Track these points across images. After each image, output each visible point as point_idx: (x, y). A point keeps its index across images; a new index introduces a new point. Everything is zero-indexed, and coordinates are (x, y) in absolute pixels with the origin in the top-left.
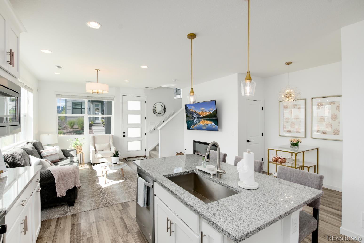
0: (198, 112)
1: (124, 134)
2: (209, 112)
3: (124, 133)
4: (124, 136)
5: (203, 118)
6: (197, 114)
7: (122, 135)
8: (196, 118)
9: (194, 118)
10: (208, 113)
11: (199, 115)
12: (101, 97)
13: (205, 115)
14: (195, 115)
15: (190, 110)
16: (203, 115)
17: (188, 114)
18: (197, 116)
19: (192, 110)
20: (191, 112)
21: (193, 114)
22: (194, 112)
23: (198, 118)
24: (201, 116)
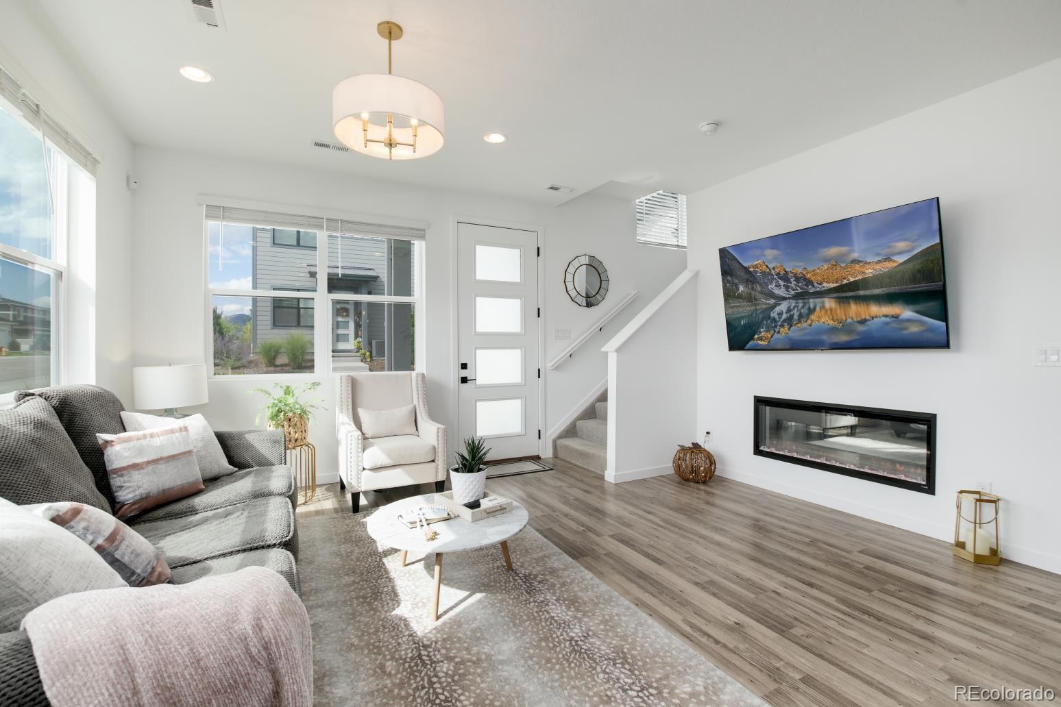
0: (800, 270)
1: (464, 373)
2: (880, 262)
3: (464, 366)
4: (464, 380)
5: (835, 295)
6: (797, 279)
7: (454, 374)
8: (784, 299)
9: (772, 302)
10: (878, 267)
11: (809, 282)
12: (380, 225)
13: (852, 279)
14: (778, 286)
15: (752, 269)
16: (836, 282)
17: (736, 285)
18: (792, 288)
19: (765, 267)
20: (758, 274)
21: (771, 283)
22: (778, 274)
23: (797, 297)
24: (824, 287)
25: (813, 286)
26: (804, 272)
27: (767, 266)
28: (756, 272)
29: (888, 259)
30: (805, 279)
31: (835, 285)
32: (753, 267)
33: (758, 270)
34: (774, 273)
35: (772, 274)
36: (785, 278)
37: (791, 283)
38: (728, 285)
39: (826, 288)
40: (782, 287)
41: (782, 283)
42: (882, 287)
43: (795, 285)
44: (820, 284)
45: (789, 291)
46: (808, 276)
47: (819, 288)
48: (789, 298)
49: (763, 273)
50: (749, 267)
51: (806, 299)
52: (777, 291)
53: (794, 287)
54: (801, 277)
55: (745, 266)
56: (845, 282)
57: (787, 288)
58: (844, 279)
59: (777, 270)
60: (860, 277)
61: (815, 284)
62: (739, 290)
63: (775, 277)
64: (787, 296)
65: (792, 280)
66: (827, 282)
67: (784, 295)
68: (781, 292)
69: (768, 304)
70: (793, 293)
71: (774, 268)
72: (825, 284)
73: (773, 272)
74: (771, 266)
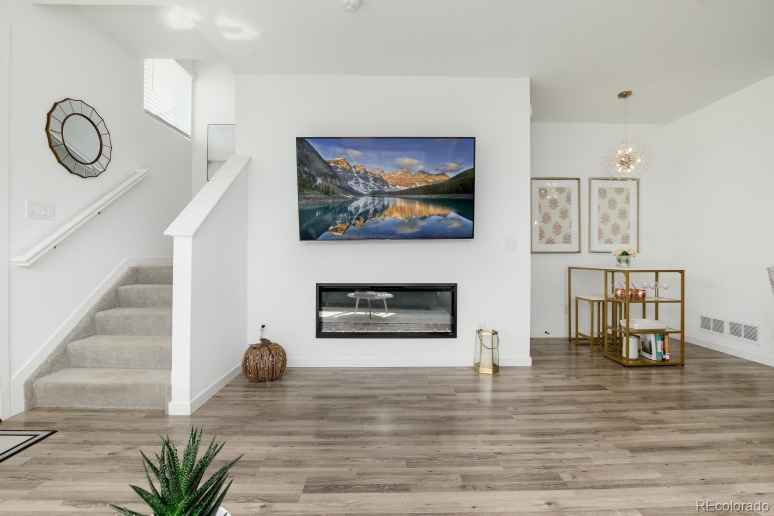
0: (378, 172)
2: (438, 175)
5: (405, 196)
6: (375, 180)
8: (362, 195)
9: (350, 196)
10: (437, 178)
11: (385, 183)
13: (418, 185)
14: (357, 183)
15: (332, 165)
16: (407, 186)
17: (314, 177)
18: (370, 187)
19: (346, 164)
20: (338, 170)
21: (351, 179)
22: (358, 173)
23: (374, 194)
24: (397, 189)
25: (388, 187)
26: (382, 174)
27: (348, 164)
28: (337, 168)
29: (443, 174)
30: (382, 180)
31: (406, 188)
32: (334, 162)
33: (339, 166)
34: (354, 172)
35: (352, 172)
36: (365, 177)
37: (370, 182)
38: (304, 176)
39: (398, 190)
40: (361, 184)
41: (361, 181)
42: (438, 194)
43: (373, 184)
44: (394, 186)
45: (367, 189)
46: (385, 178)
47: (393, 189)
48: (367, 195)
49: (343, 169)
50: (330, 162)
51: (381, 197)
52: (355, 188)
53: (372, 186)
54: (379, 178)
55: (326, 160)
56: (413, 187)
57: (365, 185)
58: (413, 184)
59: (358, 169)
60: (424, 184)
61: (390, 186)
62: (316, 182)
63: (355, 175)
64: (365, 193)
65: (371, 179)
66: (400, 185)
67: (362, 192)
68: (360, 188)
69: (347, 198)
70: (371, 190)
71: (354, 167)
72: (398, 187)
73: (353, 170)
74: (352, 165)
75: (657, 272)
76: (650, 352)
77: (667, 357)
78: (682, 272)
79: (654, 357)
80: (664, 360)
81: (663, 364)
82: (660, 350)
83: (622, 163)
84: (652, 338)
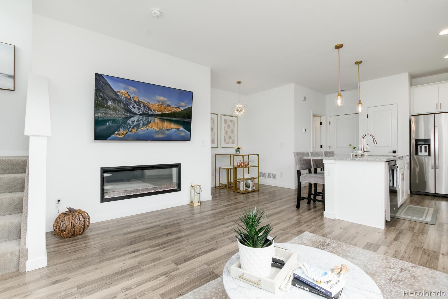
0: (146, 102)
2: (176, 108)
5: (160, 117)
6: (144, 106)
8: (136, 114)
9: (129, 114)
10: (175, 109)
11: (150, 109)
13: (167, 112)
14: (134, 107)
15: (119, 94)
16: (161, 112)
17: (106, 100)
18: (141, 110)
19: (127, 95)
20: (123, 98)
21: (130, 104)
22: (135, 101)
23: (143, 115)
24: (156, 113)
25: (151, 111)
26: (148, 104)
27: (129, 95)
28: (122, 97)
29: (179, 108)
30: (148, 107)
31: (160, 113)
32: (120, 93)
33: (123, 96)
34: (132, 100)
35: (131, 100)
36: (139, 104)
37: (141, 107)
38: (100, 98)
39: (156, 114)
40: (136, 108)
41: (136, 106)
42: (176, 117)
43: (143, 109)
44: (154, 111)
45: (139, 111)
46: (150, 106)
47: (154, 113)
48: (139, 114)
49: (126, 98)
50: (118, 92)
51: (147, 116)
52: (133, 110)
53: (142, 110)
54: (147, 106)
55: (115, 91)
56: (164, 112)
57: (139, 109)
58: (164, 111)
59: (135, 99)
60: (169, 112)
61: (152, 111)
62: (108, 103)
63: (133, 102)
64: (138, 113)
65: (142, 106)
66: (157, 111)
67: (137, 113)
68: (136, 111)
69: (127, 115)
70: (141, 112)
71: (133, 97)
72: (156, 112)
73: (132, 99)
74: (131, 96)
75: (249, 155)
76: (249, 187)
77: (254, 188)
78: (258, 155)
79: (250, 189)
80: (253, 189)
81: (253, 191)
82: (252, 186)
83: (238, 110)
84: (249, 181)
